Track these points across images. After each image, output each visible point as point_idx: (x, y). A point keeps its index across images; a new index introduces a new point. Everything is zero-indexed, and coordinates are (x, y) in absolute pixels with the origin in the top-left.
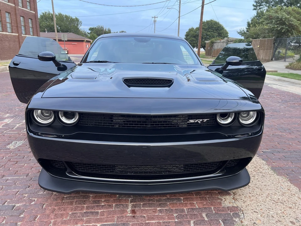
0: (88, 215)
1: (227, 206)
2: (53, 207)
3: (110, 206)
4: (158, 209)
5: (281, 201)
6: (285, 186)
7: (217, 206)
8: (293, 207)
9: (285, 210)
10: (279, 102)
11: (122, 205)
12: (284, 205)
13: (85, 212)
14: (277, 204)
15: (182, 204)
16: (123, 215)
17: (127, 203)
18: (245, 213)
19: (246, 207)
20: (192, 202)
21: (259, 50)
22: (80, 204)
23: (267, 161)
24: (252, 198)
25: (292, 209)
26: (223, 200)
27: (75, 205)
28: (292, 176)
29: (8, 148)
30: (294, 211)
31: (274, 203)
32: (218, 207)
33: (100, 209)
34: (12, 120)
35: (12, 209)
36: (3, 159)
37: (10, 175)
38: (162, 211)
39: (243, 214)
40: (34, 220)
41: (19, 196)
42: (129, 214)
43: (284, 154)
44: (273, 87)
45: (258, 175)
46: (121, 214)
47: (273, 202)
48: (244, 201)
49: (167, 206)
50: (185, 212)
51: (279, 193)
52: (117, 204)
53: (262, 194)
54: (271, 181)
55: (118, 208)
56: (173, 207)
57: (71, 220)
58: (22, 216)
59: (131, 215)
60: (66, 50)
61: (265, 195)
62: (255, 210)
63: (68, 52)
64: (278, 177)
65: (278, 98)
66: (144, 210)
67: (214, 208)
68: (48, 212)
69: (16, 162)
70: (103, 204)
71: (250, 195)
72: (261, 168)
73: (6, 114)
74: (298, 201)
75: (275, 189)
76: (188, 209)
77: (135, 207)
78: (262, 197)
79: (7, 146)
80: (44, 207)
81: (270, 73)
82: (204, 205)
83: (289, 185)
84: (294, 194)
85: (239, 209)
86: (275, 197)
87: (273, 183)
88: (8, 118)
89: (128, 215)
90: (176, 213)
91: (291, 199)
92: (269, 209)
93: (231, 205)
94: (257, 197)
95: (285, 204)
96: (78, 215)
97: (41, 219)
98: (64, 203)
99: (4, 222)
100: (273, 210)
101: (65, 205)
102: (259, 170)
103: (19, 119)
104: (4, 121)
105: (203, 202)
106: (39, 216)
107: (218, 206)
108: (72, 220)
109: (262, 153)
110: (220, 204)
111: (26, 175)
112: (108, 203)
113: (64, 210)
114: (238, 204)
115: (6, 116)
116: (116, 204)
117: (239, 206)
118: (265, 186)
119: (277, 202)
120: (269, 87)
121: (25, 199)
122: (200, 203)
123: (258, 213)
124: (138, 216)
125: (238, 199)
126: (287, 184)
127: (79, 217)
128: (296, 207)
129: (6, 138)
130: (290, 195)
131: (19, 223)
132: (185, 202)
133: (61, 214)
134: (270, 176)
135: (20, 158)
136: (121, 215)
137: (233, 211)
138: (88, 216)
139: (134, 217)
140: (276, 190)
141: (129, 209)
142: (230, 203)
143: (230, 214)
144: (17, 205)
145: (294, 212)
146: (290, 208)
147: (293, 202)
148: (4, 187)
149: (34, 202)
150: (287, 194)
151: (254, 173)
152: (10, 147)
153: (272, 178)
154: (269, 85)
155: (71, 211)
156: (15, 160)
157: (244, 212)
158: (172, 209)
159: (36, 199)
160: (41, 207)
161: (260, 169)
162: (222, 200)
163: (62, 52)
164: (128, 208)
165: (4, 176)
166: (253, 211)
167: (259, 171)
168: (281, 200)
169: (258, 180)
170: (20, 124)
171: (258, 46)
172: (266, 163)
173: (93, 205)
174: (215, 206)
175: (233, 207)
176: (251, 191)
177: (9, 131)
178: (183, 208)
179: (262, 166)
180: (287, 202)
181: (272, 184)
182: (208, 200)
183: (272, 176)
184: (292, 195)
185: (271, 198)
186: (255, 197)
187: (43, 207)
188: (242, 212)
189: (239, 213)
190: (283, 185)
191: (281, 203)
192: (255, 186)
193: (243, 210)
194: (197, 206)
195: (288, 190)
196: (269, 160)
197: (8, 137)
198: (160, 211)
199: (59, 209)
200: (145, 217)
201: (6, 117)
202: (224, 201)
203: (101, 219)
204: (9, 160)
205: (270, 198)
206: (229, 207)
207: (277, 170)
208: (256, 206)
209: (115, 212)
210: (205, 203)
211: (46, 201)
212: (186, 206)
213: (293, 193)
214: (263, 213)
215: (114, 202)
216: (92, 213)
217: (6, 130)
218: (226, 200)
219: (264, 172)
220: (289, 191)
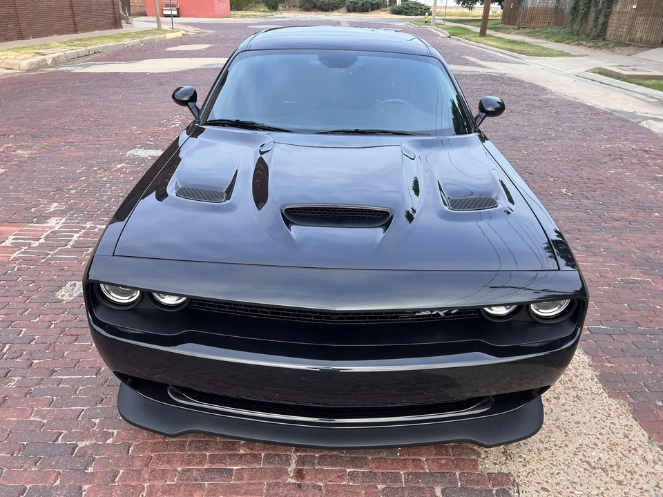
0: (213, 476)
1: (489, 471)
2: (146, 452)
3: (255, 456)
4: (348, 470)
5: (604, 466)
6: (619, 427)
7: (468, 471)
8: (625, 482)
9: (608, 489)
10: (656, 179)
11: (279, 455)
12: (607, 475)
13: (206, 469)
14: (594, 471)
15: (398, 461)
16: (279, 480)
17: (288, 453)
18: (523, 492)
19: (527, 477)
20: (416, 457)
21: (634, 18)
22: (198, 448)
23: (593, 356)
24: (544, 454)
25: (623, 487)
26: (482, 456)
27: (189, 450)
28: (641, 398)
29: (59, 297)
30: (626, 490)
31: (587, 470)
32: (468, 473)
33: (235, 463)
34: (64, 220)
35: (72, 454)
36: (50, 326)
37: (66, 370)
38: (355, 477)
39: (518, 492)
40: (113, 481)
41: (83, 422)
42: (292, 477)
43: (634, 339)
44: (651, 128)
45: (567, 394)
46: (276, 479)
47: (586, 466)
48: (525, 459)
49: (366, 464)
50: (401, 482)
51: (603, 443)
52: (269, 454)
53: (566, 445)
54: (592, 411)
55: (270, 463)
56: (377, 468)
57: (180, 485)
58: (90, 470)
59: (294, 481)
60: (174, 6)
61: (571, 448)
62: (545, 485)
63: (178, 12)
64: (610, 401)
65: (655, 165)
66: (319, 472)
67: (460, 475)
68: (138, 464)
69: (75, 337)
70: (242, 452)
71: (541, 446)
72: (577, 376)
73: (50, 203)
74: (640, 466)
75: (598, 434)
76: (409, 474)
77: (304, 463)
78: (565, 453)
79: (58, 293)
80: (130, 452)
81: (652, 82)
82: (441, 466)
83: (630, 423)
84: (635, 449)
85: (512, 479)
86: (594, 453)
87: (595, 418)
88: (54, 214)
89: (290, 480)
90: (384, 482)
91: (627, 459)
92: (575, 483)
93: (495, 469)
94: (555, 452)
95: (610, 472)
96: (195, 473)
97: (125, 480)
98: (167, 446)
99: (58, 482)
100: (581, 486)
101: (169, 451)
102: (570, 380)
103: (77, 217)
104: (49, 225)
105: (441, 459)
106: (121, 471)
107: (470, 471)
108: (182, 487)
109: (588, 332)
110: (475, 464)
111: (95, 372)
112: (252, 449)
113: (168, 462)
114: (512, 468)
115: (52, 210)
116: (267, 452)
117: (512, 472)
118: (576, 425)
119: (594, 468)
120: (642, 128)
121: (94, 429)
122: (434, 460)
123: (548, 491)
124: (308, 486)
125: (514, 454)
126: (624, 422)
127: (195, 480)
128: (633, 483)
129: (54, 272)
130: (627, 452)
131: (85, 487)
132: (403, 456)
133: (162, 470)
134: (593, 399)
135: (83, 326)
136: (275, 481)
137: (499, 484)
138: (212, 479)
139: (299, 486)
140: (599, 436)
141: (292, 468)
142: (495, 464)
143: (491, 491)
144: (82, 444)
145: (625, 493)
146: (620, 483)
147: (629, 469)
148: (55, 398)
149: (111, 439)
150: (619, 448)
151: (559, 389)
152: (62, 296)
153: (595, 403)
154: (644, 124)
155: (181, 464)
156: (74, 332)
157: (520, 488)
158: (375, 474)
159: (115, 432)
160: (124, 452)
161: (574, 379)
162: (479, 455)
163: (165, 12)
164: (290, 465)
165: (53, 371)
166: (540, 486)
167: (570, 385)
168: (603, 462)
169: (564, 408)
170: (80, 233)
171: (635, 7)
172: (591, 363)
173: (222, 453)
174: (463, 469)
175: (499, 473)
176: (544, 436)
177: (58, 253)
178: (398, 471)
179: (581, 372)
180: (615, 468)
181: (593, 421)
182: (450, 455)
183: (598, 398)
184: (630, 451)
185: (584, 456)
186: (551, 452)
187: (129, 450)
188: (516, 489)
189: (510, 489)
190: (614, 424)
191: (602, 469)
192: (554, 422)
193: (520, 483)
194: (426, 466)
195: (626, 436)
196: (600, 353)
197: (58, 269)
198: (353, 476)
199: (159, 457)
200: (321, 490)
201: (51, 213)
202: (484, 459)
203: (237, 486)
204: (62, 332)
205: (581, 456)
206: (491, 473)
207: (611, 383)
208: (548, 475)
209: (262, 472)
210: (443, 462)
211: (135, 438)
212: (404, 467)
213: (633, 447)
214: (559, 493)
215: (264, 449)
216: (220, 471)
217: (52, 248)
218: (487, 457)
219: (581, 386)
220: (626, 440)
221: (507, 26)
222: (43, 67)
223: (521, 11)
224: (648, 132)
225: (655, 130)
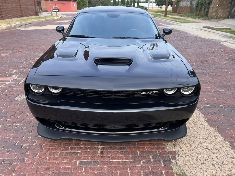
0: (71, 154)
1: (168, 150)
2: (48, 147)
3: (86, 148)
4: (119, 151)
5: (209, 148)
6: (214, 136)
7: (161, 150)
8: (216, 153)
9: (210, 155)
10: (226, 60)
11: (95, 147)
12: (210, 151)
13: (69, 152)
14: (205, 150)
15: (137, 148)
16: (95, 155)
17: (98, 146)
18: (180, 157)
19: (182, 152)
20: (143, 147)
21: (218, 9)
22: (66, 146)
23: (205, 114)
24: (188, 145)
25: (215, 155)
26: (166, 146)
27: (63, 146)
28: (221, 127)
29: (16, 100)
30: (217, 156)
31: (203, 149)
32: (161, 151)
33: (79, 150)
34: (18, 76)
35: (21, 149)
36: (13, 109)
37: (19, 122)
38: (122, 153)
39: (179, 157)
40: (36, 157)
41: (25, 138)
42: (99, 154)
43: (219, 109)
44: (224, 44)
45: (196, 126)
46: (94, 154)
47: (202, 148)
48: (181, 147)
49: (126, 149)
50: (138, 154)
51: (208, 141)
52: (91, 147)
53: (195, 142)
54: (204, 131)
55: (91, 149)
56: (129, 150)
57: (60, 157)
58: (28, 153)
59: (100, 155)
60: (57, 8)
61: (197, 143)
62: (188, 154)
63: (59, 10)
64: (210, 128)
65: (225, 55)
66: (109, 152)
67: (158, 152)
68: (44, 151)
69: (22, 112)
70: (82, 146)
71: (187, 142)
72: (199, 121)
73: (13, 70)
74: (221, 148)
75: (206, 138)
76: (140, 152)
77: (103, 149)
78: (195, 144)
79: (16, 98)
80: (42, 147)
81: (225, 30)
82: (152, 149)
83: (217, 135)
84: (219, 143)
85: (176, 153)
86: (205, 144)
87: (205, 133)
88: (15, 74)
89: (98, 155)
90: (131, 155)
91: (217, 146)
92: (198, 153)
93: (171, 150)
94: (191, 144)
95: (211, 150)
96: (65, 154)
97: (40, 156)
98: (55, 145)
99: (16, 157)
100: (201, 154)
101: (56, 146)
102: (197, 122)
103: (23, 75)
104: (12, 77)
105: (152, 147)
106: (39, 154)
107: (162, 150)
108: (61, 158)
109: (203, 107)
110: (164, 148)
111: (29, 123)
112: (85, 145)
113: (55, 150)
114: (177, 149)
115: (14, 72)
116: (91, 146)
117: (177, 151)
118: (199, 136)
119: (205, 149)
120: (221, 44)
121: (29, 140)
122: (149, 147)
123: (189, 156)
124: (105, 156)
125: (177, 145)
126: (215, 134)
127: (65, 156)
128: (219, 153)
129: (14, 92)
130: (216, 144)
131: (26, 159)
132: (138, 146)
133: (53, 153)
134: (205, 127)
135: (25, 108)
136: (93, 155)
137: (172, 154)
138: (71, 155)
139: (102, 156)
140: (207, 139)
141: (99, 151)
142: (171, 148)
143: (169, 156)
144: (24, 145)
145: (216, 156)
146: (214, 153)
147: (217, 149)
148: (15, 131)
149: (35, 143)
150: (214, 143)
151: (193, 125)
152: (17, 99)
153: (205, 129)
154: (221, 43)
155: (60, 151)
156: (22, 110)
157: (179, 155)
158: (129, 152)
159: (37, 141)
160: (40, 147)
161: (198, 122)
162: (165, 145)
163: (54, 10)
164: (98, 150)
165: (14, 123)
166: (186, 155)
167: (196, 123)
168: (208, 147)
169: (194, 130)
170: (24, 79)
171: (218, 5)
172: (204, 116)
173: (74, 147)
174: (160, 150)
175: (172, 151)
176: (187, 139)
177: (16, 86)
178: (137, 151)
179: (200, 119)
180: (212, 149)
181: (205, 134)
182: (155, 146)
183: (206, 127)
184: (217, 143)
185: (202, 145)
186: (190, 144)
187: (41, 147)
188: (178, 156)
189: (176, 156)
190: (212, 135)
191: (208, 149)
192: (191, 135)
193: (179, 154)
194: (147, 149)
195: (216, 139)
196: (207, 113)
197: (16, 91)
198: (121, 153)
199: (52, 149)
200: (109, 157)
201: (13, 73)
202: (167, 147)
203: (80, 157)
204: (17, 110)
205: (200, 145)
206: (169, 151)
207: (211, 122)
208: (189, 151)
209: (89, 153)
210: (152, 148)
211: (44, 143)
212: (139, 150)
213: (219, 142)
214: (193, 157)
215: (89, 145)
216: (74, 153)
217: (14, 84)
218: (168, 146)
219: (200, 124)
220: (216, 140)
221: (174, 13)
222: (11, 28)
223: (179, 8)
224: (223, 45)
225: (225, 45)
